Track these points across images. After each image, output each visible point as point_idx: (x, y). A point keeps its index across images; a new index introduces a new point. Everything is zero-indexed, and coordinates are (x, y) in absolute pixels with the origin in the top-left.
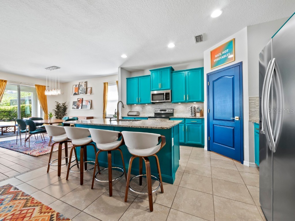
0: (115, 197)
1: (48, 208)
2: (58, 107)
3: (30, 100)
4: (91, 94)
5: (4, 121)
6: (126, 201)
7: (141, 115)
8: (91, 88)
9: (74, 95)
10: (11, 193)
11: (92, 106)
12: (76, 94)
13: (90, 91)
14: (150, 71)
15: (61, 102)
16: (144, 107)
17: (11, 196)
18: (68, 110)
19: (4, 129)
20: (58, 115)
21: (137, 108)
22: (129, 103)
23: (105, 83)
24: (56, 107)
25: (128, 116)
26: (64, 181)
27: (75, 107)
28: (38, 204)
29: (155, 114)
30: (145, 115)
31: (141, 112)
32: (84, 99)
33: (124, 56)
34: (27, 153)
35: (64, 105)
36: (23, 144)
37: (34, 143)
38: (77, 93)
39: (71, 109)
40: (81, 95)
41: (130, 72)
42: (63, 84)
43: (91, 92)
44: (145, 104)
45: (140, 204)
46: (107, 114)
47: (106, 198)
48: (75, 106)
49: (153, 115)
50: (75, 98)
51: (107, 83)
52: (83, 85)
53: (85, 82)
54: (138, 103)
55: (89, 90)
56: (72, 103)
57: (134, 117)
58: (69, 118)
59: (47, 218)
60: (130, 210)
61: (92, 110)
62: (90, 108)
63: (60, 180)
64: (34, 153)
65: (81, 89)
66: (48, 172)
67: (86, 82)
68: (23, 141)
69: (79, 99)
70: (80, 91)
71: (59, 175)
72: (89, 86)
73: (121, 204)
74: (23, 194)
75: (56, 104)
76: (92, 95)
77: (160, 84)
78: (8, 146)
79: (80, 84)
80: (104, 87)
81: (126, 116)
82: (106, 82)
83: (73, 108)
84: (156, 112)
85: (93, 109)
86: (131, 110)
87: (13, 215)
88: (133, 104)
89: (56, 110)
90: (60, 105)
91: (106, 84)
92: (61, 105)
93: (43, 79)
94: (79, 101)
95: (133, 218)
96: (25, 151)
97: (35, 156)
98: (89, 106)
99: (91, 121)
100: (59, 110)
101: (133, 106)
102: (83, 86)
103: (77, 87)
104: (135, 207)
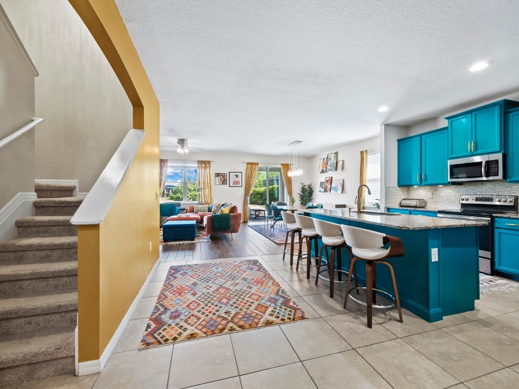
0: (335, 300)
1: (278, 284)
2: (303, 190)
3: (277, 180)
4: (342, 170)
5: (258, 204)
6: (345, 307)
7: (430, 207)
8: (343, 161)
9: (321, 173)
10: (257, 266)
11: (344, 190)
12: (324, 172)
13: (341, 167)
14: (448, 118)
15: (307, 183)
16: (436, 190)
17: (257, 267)
18: (314, 194)
19: (257, 213)
20: (303, 200)
21: (421, 193)
22: (402, 183)
23: (362, 152)
24: (301, 190)
25: (401, 206)
26: (295, 271)
27: (323, 190)
28: (272, 278)
29: (463, 205)
30: (439, 206)
31: (429, 201)
32: (333, 179)
33: (384, 109)
34: (271, 239)
35: (310, 187)
36: (269, 230)
37: (278, 231)
38: (325, 170)
39: (318, 193)
40: (330, 172)
41: (406, 127)
42: (309, 158)
43: (343, 168)
44: (437, 185)
45: (359, 316)
46: (366, 201)
47: (326, 297)
48: (323, 188)
49: (458, 209)
50: (323, 178)
51: (366, 151)
52: (332, 157)
53: (335, 153)
54: (421, 183)
55: (340, 164)
56: (319, 185)
57: (409, 209)
58: (313, 205)
59: (275, 289)
60: (345, 316)
61: (344, 195)
62: (341, 192)
63: (292, 268)
64: (276, 241)
65: (329, 164)
66: (284, 259)
67: (337, 153)
68: (269, 227)
69: (327, 179)
70: (328, 167)
71: (292, 264)
72: (340, 159)
73: (339, 307)
74: (264, 269)
75: (301, 186)
76: (344, 173)
77: (471, 143)
78: (258, 230)
79: (329, 156)
80: (362, 158)
81: (397, 207)
82: (364, 149)
83: (320, 191)
84: (464, 202)
85: (345, 193)
86: (408, 196)
87: (257, 279)
88: (412, 186)
89: (301, 194)
90: (305, 188)
91: (365, 153)
92: (307, 187)
93: (286, 156)
94: (327, 181)
95: (344, 321)
96: (270, 236)
97: (276, 243)
98: (340, 189)
99: (342, 212)
100: (304, 193)
101: (411, 188)
102: (333, 160)
103: (325, 161)
104: (353, 316)
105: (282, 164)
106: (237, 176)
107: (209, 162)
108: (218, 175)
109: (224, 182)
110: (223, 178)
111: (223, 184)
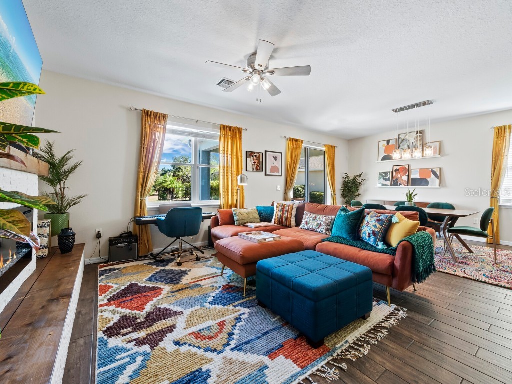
4: (439, 155)
9: (383, 160)
11: (442, 182)
12: (390, 159)
32: (412, 168)
39: (378, 187)
42: (349, 141)
43: (440, 152)
48: (387, 180)
50: (387, 166)
51: (510, 127)
52: (411, 138)
53: (419, 133)
55: (433, 147)
56: (376, 176)
65: (404, 147)
67: (422, 133)
69: (397, 168)
76: (440, 159)
85: (445, 186)
94: (397, 170)
98: (433, 181)
102: (413, 142)
103: (392, 144)
105: (326, 146)
106: (276, 158)
107: (240, 131)
108: (250, 154)
109: (259, 168)
110: (258, 161)
111: (257, 170)
